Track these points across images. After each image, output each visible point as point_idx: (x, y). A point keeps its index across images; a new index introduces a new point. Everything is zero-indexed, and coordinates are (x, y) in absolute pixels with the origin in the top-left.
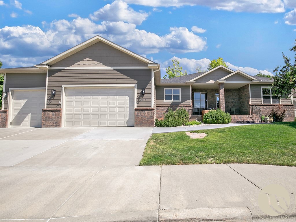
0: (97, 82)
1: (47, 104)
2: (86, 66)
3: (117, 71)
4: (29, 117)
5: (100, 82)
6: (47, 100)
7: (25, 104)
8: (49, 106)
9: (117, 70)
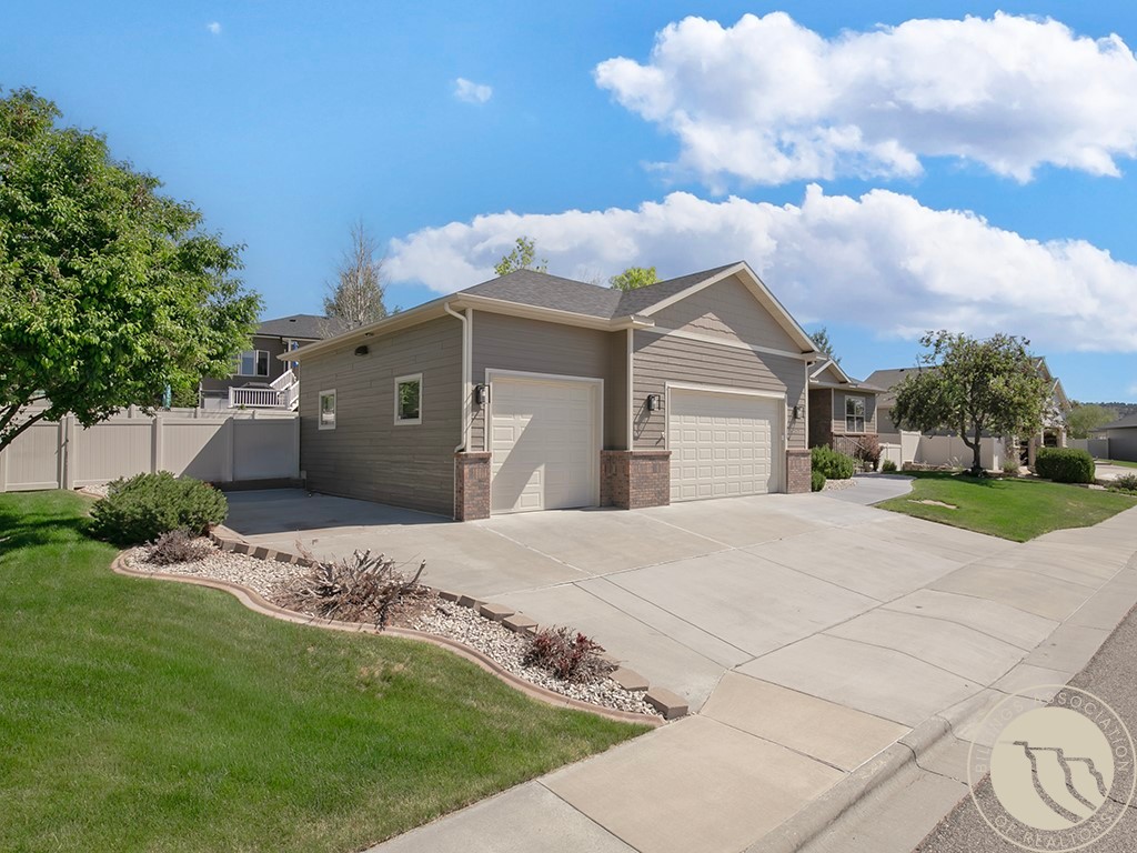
0: (729, 382)
1: (635, 438)
2: (711, 335)
3: (758, 357)
4: (538, 477)
5: (734, 383)
6: (635, 423)
7: (526, 428)
8: (639, 442)
9: (759, 354)
